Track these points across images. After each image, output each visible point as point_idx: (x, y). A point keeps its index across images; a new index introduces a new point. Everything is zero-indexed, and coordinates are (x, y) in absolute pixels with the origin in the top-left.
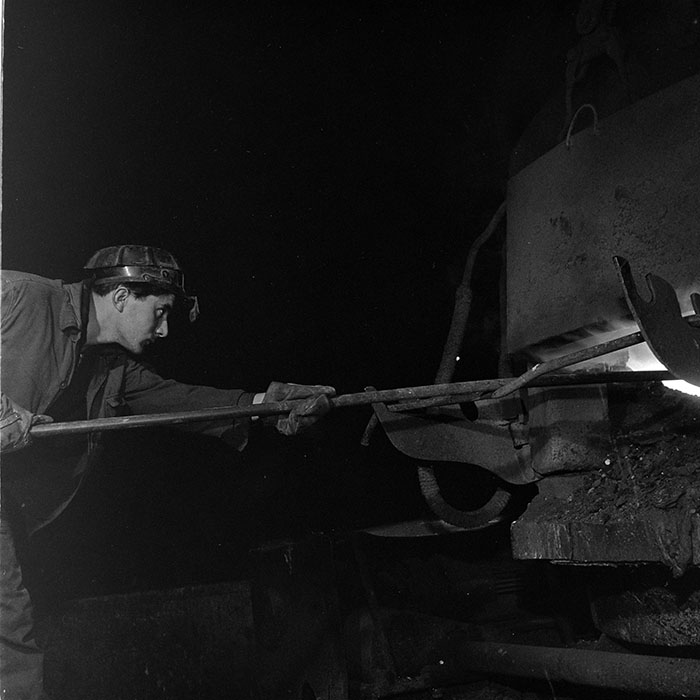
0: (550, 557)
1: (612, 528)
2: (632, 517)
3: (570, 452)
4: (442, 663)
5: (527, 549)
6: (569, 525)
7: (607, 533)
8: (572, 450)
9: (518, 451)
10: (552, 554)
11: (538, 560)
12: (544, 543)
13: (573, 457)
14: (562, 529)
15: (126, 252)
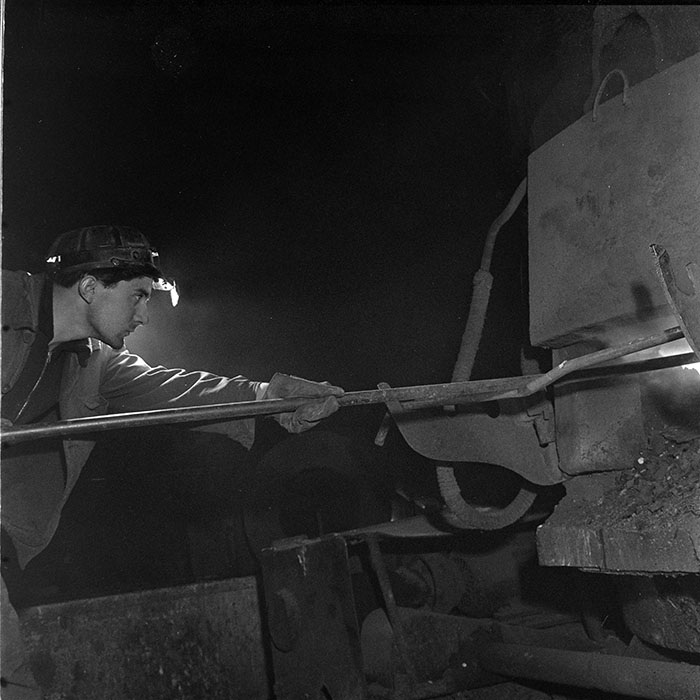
0: (579, 565)
1: (647, 537)
2: (669, 525)
3: (600, 450)
4: (465, 665)
5: (554, 555)
6: (601, 532)
7: (641, 541)
8: (602, 449)
9: (544, 449)
10: (581, 562)
11: (565, 566)
12: (573, 550)
13: (603, 456)
14: (592, 534)
15: (88, 235)
